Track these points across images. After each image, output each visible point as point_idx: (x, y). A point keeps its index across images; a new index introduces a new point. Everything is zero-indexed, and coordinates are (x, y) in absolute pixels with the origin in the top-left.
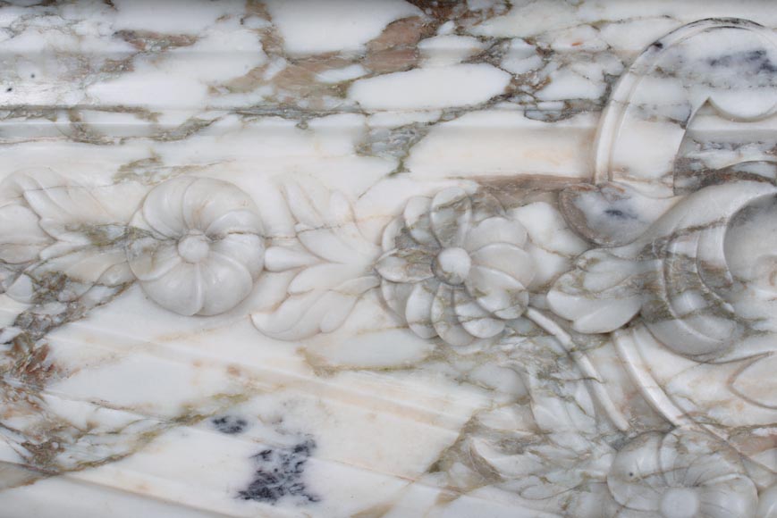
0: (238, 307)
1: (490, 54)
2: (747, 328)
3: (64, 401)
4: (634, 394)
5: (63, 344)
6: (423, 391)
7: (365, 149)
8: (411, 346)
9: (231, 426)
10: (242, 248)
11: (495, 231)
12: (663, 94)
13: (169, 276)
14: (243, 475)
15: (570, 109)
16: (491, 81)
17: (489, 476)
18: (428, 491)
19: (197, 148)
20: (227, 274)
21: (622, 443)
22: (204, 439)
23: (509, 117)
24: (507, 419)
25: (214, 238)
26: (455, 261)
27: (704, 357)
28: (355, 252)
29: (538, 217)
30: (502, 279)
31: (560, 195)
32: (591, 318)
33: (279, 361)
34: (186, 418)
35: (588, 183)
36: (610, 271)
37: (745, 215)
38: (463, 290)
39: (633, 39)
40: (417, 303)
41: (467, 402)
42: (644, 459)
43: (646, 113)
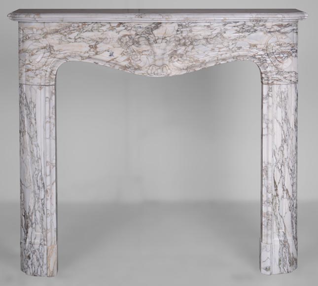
0: (109, 43)
1: (124, 26)
2: (140, 45)
3: (98, 50)
4: (133, 49)
5: (98, 46)
6: (120, 49)
7: (117, 32)
8: (120, 46)
9: (108, 51)
10: (109, 39)
11: (124, 38)
12: (134, 29)
13: (104, 41)
14: (109, 55)
15: (129, 30)
16: (124, 28)
17: (124, 55)
18: (121, 56)
19: (106, 32)
20: (108, 41)
21: (133, 53)
22: (107, 52)
23: (125, 30)
24: (125, 51)
25: (107, 39)
26: (122, 40)
27: (137, 47)
28: (116, 39)
29: (127, 37)
30: (125, 41)
31: (128, 36)
32: (130, 44)
33: (111, 47)
34: (106, 51)
35: (130, 35)
36: (131, 41)
37: (139, 38)
38: (122, 42)
39: (133, 25)
40: (120, 43)
41: (123, 50)
42: (134, 53)
43: (133, 30)
